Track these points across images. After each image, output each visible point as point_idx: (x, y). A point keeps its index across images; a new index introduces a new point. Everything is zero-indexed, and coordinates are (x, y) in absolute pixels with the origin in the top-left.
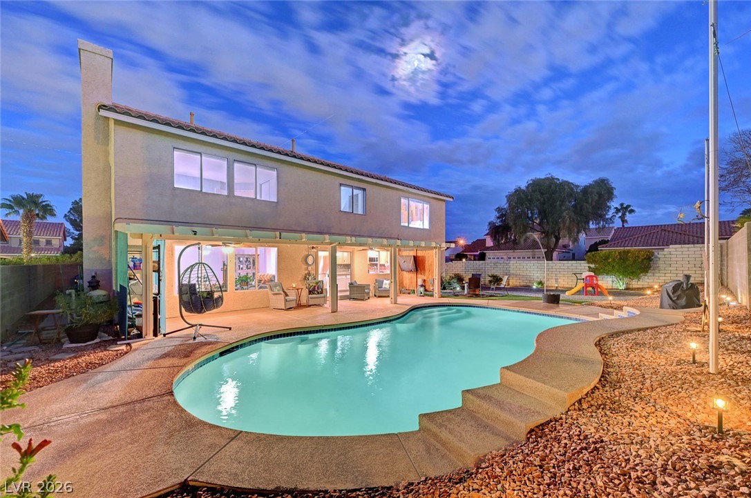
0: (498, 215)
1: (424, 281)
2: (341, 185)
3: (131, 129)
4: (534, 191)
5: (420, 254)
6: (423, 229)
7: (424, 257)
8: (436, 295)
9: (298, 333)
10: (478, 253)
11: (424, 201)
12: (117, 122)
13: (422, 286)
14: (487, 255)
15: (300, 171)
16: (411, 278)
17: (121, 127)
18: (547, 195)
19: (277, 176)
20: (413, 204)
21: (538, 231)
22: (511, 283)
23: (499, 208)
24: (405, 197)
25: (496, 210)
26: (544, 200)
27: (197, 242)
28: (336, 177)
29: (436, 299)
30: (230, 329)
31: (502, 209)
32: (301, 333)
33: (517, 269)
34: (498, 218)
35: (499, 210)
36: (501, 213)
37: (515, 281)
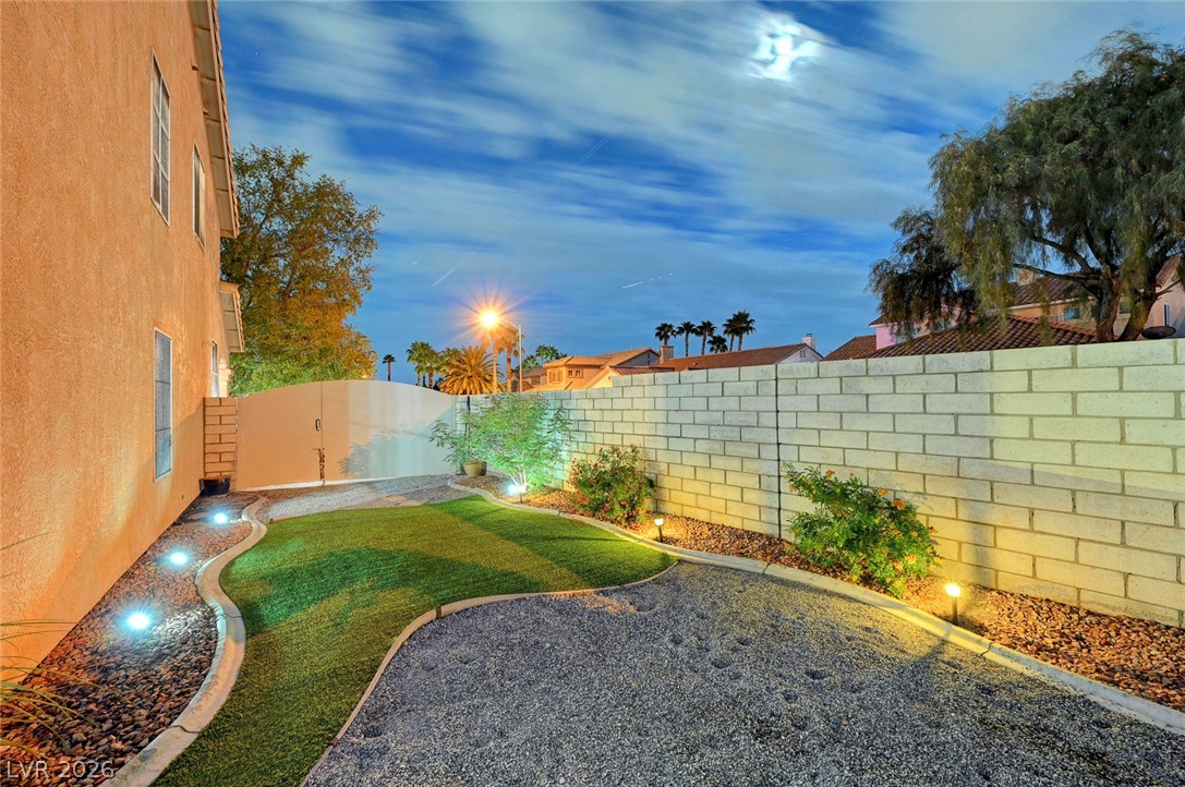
0: (904, 241)
23: (906, 216)
25: (897, 226)
33: (1080, 430)
34: (905, 249)
35: (906, 222)
36: (914, 234)
37: (1064, 549)
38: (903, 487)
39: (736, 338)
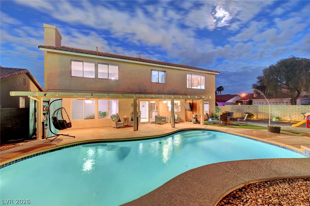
0: (258, 81)
1: (196, 115)
2: (152, 70)
3: (53, 54)
4: (280, 66)
5: (194, 102)
6: (201, 89)
7: (196, 103)
8: (201, 123)
9: (101, 142)
10: (248, 100)
11: (201, 75)
12: (48, 52)
13: (195, 118)
14: (253, 101)
15: (130, 65)
16: (191, 114)
17: (50, 54)
18: (291, 68)
19: (118, 68)
20: (194, 77)
21: (286, 88)
22: (259, 117)
23: (259, 77)
24: (189, 74)
25: (257, 78)
26: (288, 70)
27: (61, 98)
28: (149, 67)
29: (201, 126)
30: (74, 137)
31: (261, 77)
32: (103, 142)
33: (263, 110)
34: (259, 82)
35: (259, 78)
36: (260, 80)
37: (262, 116)
38: (253, 113)
39: (219, 92)
